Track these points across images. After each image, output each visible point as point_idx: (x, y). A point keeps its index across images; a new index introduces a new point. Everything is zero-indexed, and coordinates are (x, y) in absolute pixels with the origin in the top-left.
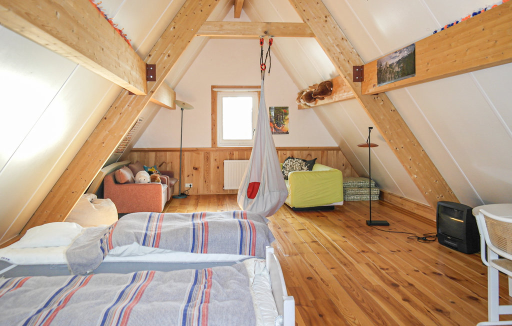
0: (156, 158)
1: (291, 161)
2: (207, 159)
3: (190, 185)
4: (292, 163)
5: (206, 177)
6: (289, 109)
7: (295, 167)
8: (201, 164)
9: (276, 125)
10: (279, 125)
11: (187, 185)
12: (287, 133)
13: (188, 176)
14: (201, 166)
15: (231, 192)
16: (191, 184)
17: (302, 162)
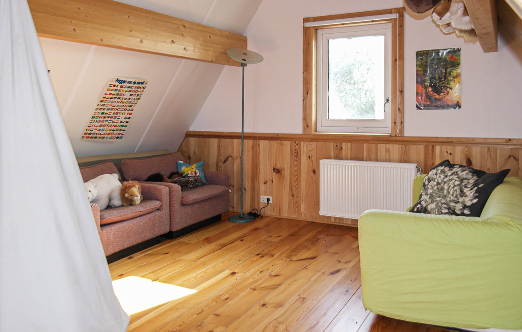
0: (219, 149)
1: (443, 172)
2: (296, 155)
3: (268, 200)
4: (442, 176)
5: (293, 186)
6: (462, 53)
7: (446, 187)
8: (286, 164)
9: (430, 89)
10: (437, 90)
11: (263, 199)
12: (458, 105)
13: (265, 183)
14: (285, 167)
15: (338, 221)
16: (271, 198)
17: (470, 176)
